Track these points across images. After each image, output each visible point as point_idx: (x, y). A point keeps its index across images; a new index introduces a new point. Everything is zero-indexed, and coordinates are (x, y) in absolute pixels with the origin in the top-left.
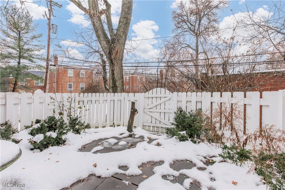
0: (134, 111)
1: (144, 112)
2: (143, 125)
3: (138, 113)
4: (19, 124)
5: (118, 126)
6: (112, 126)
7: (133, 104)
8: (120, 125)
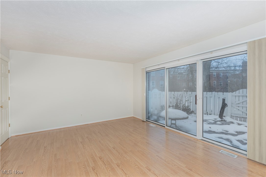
0: (224, 105)
1: (232, 106)
2: (232, 116)
3: (227, 106)
4: (156, 110)
5: (210, 114)
6: (206, 114)
7: (224, 100)
8: (211, 114)
